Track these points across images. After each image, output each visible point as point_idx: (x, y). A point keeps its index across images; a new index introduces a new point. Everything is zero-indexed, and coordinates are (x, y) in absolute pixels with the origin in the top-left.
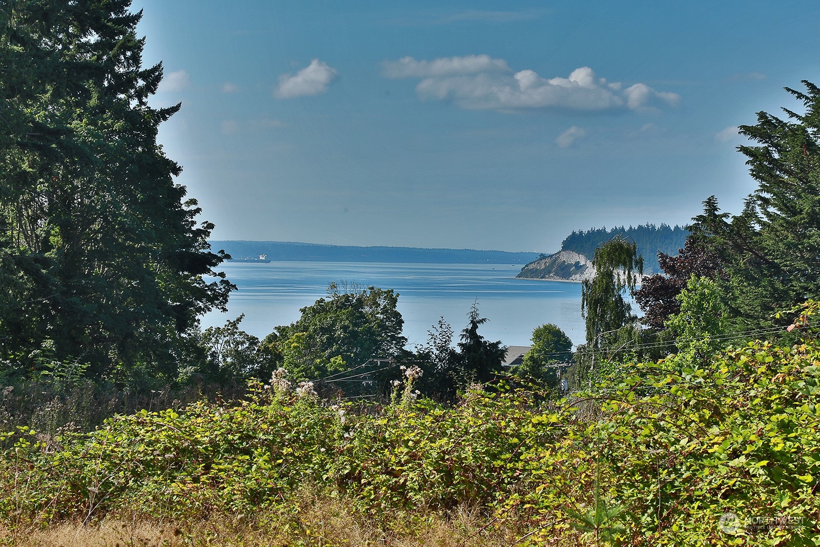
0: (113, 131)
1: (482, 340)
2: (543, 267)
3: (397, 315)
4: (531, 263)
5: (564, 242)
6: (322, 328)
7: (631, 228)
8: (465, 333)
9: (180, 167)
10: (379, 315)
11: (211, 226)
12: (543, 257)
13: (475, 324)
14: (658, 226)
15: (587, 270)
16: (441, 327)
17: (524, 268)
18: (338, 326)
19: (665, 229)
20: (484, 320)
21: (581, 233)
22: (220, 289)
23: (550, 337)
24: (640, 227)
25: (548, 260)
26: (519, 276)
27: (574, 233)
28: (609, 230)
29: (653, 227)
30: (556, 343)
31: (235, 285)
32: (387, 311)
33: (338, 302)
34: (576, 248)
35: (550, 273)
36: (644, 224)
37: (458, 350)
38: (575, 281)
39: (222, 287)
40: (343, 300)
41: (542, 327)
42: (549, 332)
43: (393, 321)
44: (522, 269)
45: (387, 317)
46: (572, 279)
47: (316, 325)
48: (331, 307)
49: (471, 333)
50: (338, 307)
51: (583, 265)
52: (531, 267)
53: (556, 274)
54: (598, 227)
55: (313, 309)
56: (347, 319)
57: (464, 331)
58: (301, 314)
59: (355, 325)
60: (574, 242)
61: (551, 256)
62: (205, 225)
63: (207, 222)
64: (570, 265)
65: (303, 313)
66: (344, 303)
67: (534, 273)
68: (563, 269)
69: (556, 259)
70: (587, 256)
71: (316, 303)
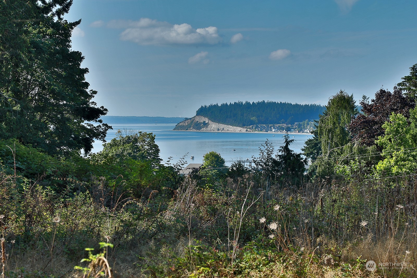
0: (46, 34)
1: (293, 153)
2: (187, 124)
3: (156, 146)
4: (180, 123)
5: (197, 112)
6: (116, 155)
7: (231, 103)
8: (281, 148)
9: (83, 56)
10: (146, 147)
11: (95, 92)
12: (187, 119)
13: (288, 143)
14: (244, 102)
15: (209, 126)
16: (267, 145)
17: (177, 125)
18: (125, 153)
19: (248, 103)
20: (293, 140)
21: (206, 106)
22: (103, 129)
23: (213, 158)
24: (235, 103)
25: (189, 121)
26: (174, 129)
27: (202, 107)
28: (220, 105)
29: (242, 103)
30: (217, 161)
31: (111, 126)
32: (150, 145)
33: (123, 140)
34: (203, 114)
35: (190, 127)
36: (237, 102)
37: (277, 159)
38: (203, 131)
39: (103, 128)
40: (127, 139)
41: (209, 153)
42: (213, 156)
43: (153, 150)
44: (176, 126)
45: (151, 148)
46: (202, 130)
47: (113, 153)
48: (120, 143)
49: (286, 149)
50: (124, 143)
51: (207, 123)
52: (180, 124)
53: (194, 128)
54: (214, 103)
55: (110, 144)
56: (130, 149)
57: (281, 147)
58: (103, 147)
59: (134, 152)
60: (202, 111)
61: (191, 119)
62: (91, 92)
63: (92, 90)
64: (201, 123)
65: (105, 147)
66: (128, 140)
67: (182, 128)
68: (197, 125)
69: (193, 120)
70: (209, 118)
71: (112, 141)
